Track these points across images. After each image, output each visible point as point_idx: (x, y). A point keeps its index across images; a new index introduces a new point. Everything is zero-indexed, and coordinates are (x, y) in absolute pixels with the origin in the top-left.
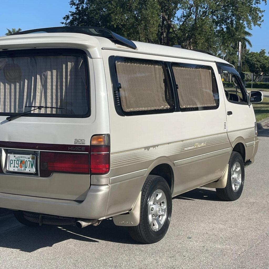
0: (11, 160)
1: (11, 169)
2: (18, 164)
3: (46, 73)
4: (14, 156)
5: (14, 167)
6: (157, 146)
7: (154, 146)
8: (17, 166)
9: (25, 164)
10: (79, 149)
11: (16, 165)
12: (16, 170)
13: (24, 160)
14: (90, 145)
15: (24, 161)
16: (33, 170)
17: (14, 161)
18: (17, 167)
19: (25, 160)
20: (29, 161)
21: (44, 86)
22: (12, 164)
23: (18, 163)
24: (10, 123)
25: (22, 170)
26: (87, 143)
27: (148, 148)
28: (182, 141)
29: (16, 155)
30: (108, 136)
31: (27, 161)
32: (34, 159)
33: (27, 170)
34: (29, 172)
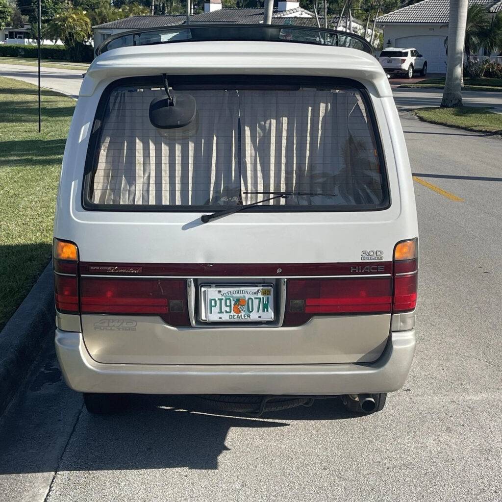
0: (211, 300)
1: (214, 317)
2: (231, 306)
4: (217, 292)
5: (221, 312)
8: (228, 311)
9: (246, 306)
10: (373, 269)
11: (224, 308)
12: (225, 317)
13: (244, 296)
14: (391, 260)
15: (245, 300)
16: (270, 315)
17: (218, 302)
18: (226, 312)
19: (247, 297)
20: (256, 298)
22: (215, 306)
23: (228, 304)
24: (208, 225)
25: (243, 316)
26: (388, 258)
29: (222, 289)
31: (250, 298)
32: (269, 294)
33: (254, 316)
34: (259, 320)
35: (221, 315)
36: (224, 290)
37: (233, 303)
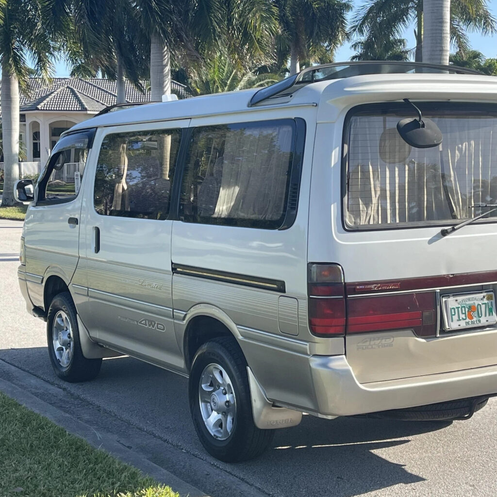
1: (455, 325)
2: (465, 313)
4: (455, 301)
5: (459, 320)
8: (464, 318)
9: (476, 311)
11: (462, 316)
12: (463, 325)
13: (474, 303)
15: (474, 306)
16: (494, 318)
17: (456, 310)
18: (463, 319)
19: (477, 303)
20: (483, 304)
22: (454, 315)
23: (464, 312)
24: (447, 239)
25: (475, 322)
29: (458, 298)
33: (483, 321)
34: (487, 323)
35: (459, 323)
36: (460, 298)
37: (466, 310)
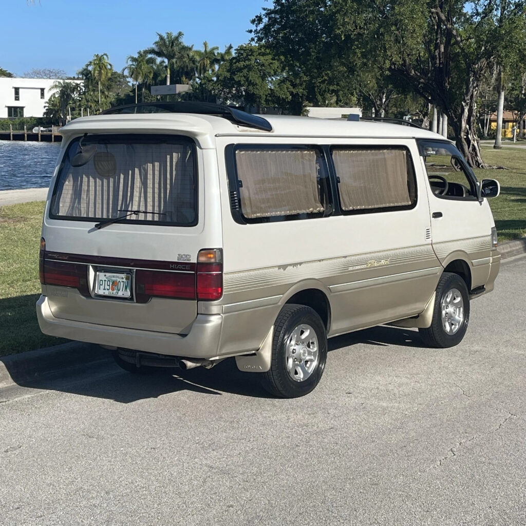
0: (101, 280)
1: (101, 292)
2: (109, 286)
3: (146, 165)
4: (104, 276)
5: (105, 289)
6: (300, 264)
7: (295, 265)
9: (117, 286)
10: (183, 267)
11: (107, 287)
12: (107, 293)
14: (196, 262)
15: (117, 282)
16: (128, 294)
17: (104, 282)
18: (107, 289)
19: (118, 280)
20: (122, 282)
21: (144, 183)
22: (102, 285)
23: (109, 284)
25: (114, 293)
26: (194, 260)
27: (284, 267)
28: (345, 257)
29: (106, 274)
30: (221, 250)
31: (120, 282)
32: (129, 280)
33: (120, 294)
34: (123, 296)
35: (104, 291)
36: (108, 274)
37: (111, 283)
